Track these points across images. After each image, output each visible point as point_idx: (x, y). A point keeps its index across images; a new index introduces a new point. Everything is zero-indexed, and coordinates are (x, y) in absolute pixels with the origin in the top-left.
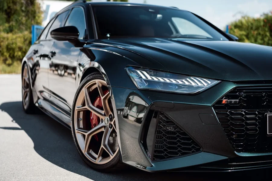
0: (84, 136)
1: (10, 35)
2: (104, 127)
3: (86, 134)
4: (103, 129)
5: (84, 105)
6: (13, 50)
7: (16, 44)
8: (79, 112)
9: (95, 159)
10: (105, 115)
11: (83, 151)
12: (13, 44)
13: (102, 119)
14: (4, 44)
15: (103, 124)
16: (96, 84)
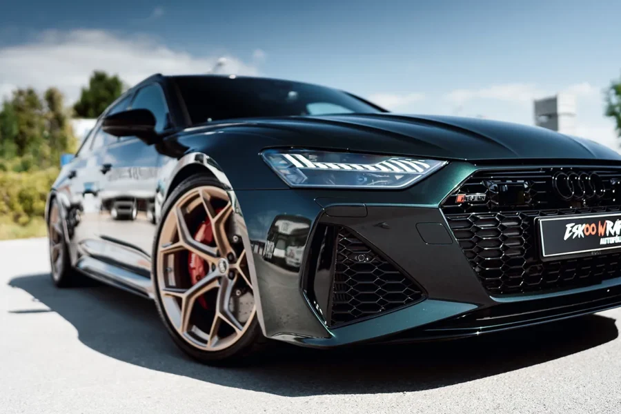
0: (179, 300)
1: (24, 176)
2: (219, 278)
3: (184, 296)
4: (216, 284)
5: (175, 239)
6: (30, 199)
7: (35, 188)
8: (166, 256)
9: (205, 342)
10: (218, 256)
11: (179, 330)
12: (29, 188)
13: (213, 264)
14: (15, 191)
15: (216, 273)
16: (198, 196)
